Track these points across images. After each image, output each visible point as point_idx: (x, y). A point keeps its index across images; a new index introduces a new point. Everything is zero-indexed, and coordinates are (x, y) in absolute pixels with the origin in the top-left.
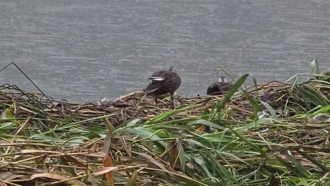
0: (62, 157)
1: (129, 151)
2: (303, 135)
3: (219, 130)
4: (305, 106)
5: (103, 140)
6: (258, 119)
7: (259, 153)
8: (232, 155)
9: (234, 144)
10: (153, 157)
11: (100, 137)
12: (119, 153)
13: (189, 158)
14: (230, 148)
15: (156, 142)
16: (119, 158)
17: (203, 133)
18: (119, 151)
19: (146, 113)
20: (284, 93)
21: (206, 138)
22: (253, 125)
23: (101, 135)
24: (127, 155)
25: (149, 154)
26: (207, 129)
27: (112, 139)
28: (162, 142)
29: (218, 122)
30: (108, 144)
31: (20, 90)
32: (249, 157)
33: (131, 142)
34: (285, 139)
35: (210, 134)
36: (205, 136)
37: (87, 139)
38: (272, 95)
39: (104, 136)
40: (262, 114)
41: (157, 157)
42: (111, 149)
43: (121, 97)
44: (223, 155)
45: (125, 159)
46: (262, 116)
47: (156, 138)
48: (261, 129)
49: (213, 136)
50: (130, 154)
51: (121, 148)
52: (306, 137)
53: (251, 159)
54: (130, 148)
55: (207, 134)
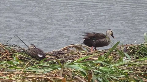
0: (45, 79)
1: (71, 75)
2: (143, 68)
3: (107, 66)
4: (142, 54)
5: (59, 70)
6: (123, 61)
7: (125, 76)
8: (113, 77)
9: (114, 72)
10: (81, 78)
11: (58, 69)
12: (66, 76)
13: (96, 78)
14: (112, 73)
15: (82, 72)
16: (66, 78)
17: (100, 67)
18: (66, 75)
19: (73, 57)
20: (133, 48)
21: (102, 69)
22: (121, 63)
23: (58, 68)
24: (69, 77)
25: (79, 76)
26: (102, 65)
27: (63, 70)
28: (85, 72)
29: (107, 62)
30: (62, 72)
31: (20, 48)
32: (120, 77)
33: (72, 71)
34: (135, 69)
35: (103, 67)
36: (101, 68)
37: (52, 70)
38: (128, 49)
39: (60, 69)
40: (124, 58)
41: (82, 78)
42: (63, 74)
43: (61, 49)
44: (110, 77)
45: (69, 79)
47: (82, 70)
48: (124, 65)
49: (105, 68)
50: (71, 77)
52: (144, 69)
53: (122, 79)
54: (71, 74)
55: (102, 67)
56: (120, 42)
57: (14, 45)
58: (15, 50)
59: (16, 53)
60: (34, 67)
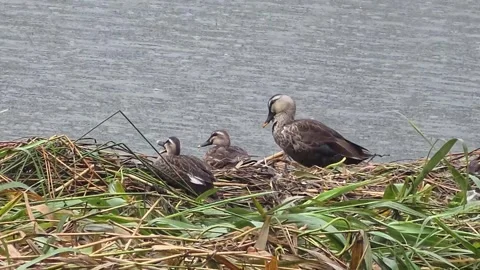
0: (209, 257)
1: (294, 246)
3: (414, 217)
5: (257, 230)
6: (466, 202)
7: (471, 252)
8: (432, 254)
9: (435, 238)
10: (328, 255)
11: (253, 226)
12: (279, 250)
13: (376, 258)
14: (430, 243)
15: (331, 236)
16: (280, 257)
17: (390, 221)
18: (280, 247)
19: (304, 186)
21: (395, 228)
22: (460, 210)
23: (253, 222)
24: (290, 252)
25: (321, 251)
26: (397, 215)
27: (270, 230)
28: (340, 236)
29: (414, 206)
30: (265, 237)
31: (131, 152)
32: (457, 257)
33: (297, 233)
35: (401, 222)
36: (394, 224)
37: (233, 227)
39: (258, 225)
40: (471, 194)
41: (333, 257)
42: (268, 243)
43: (265, 160)
44: (422, 254)
45: (288, 258)
46: (472, 197)
47: (331, 230)
48: (470, 215)
49: (405, 225)
50: (295, 251)
51: (283, 242)
53: (460, 261)
54: (295, 243)
55: (396, 222)
56: (456, 140)
57: (111, 144)
58: (113, 161)
59: (117, 169)
60: (174, 218)
